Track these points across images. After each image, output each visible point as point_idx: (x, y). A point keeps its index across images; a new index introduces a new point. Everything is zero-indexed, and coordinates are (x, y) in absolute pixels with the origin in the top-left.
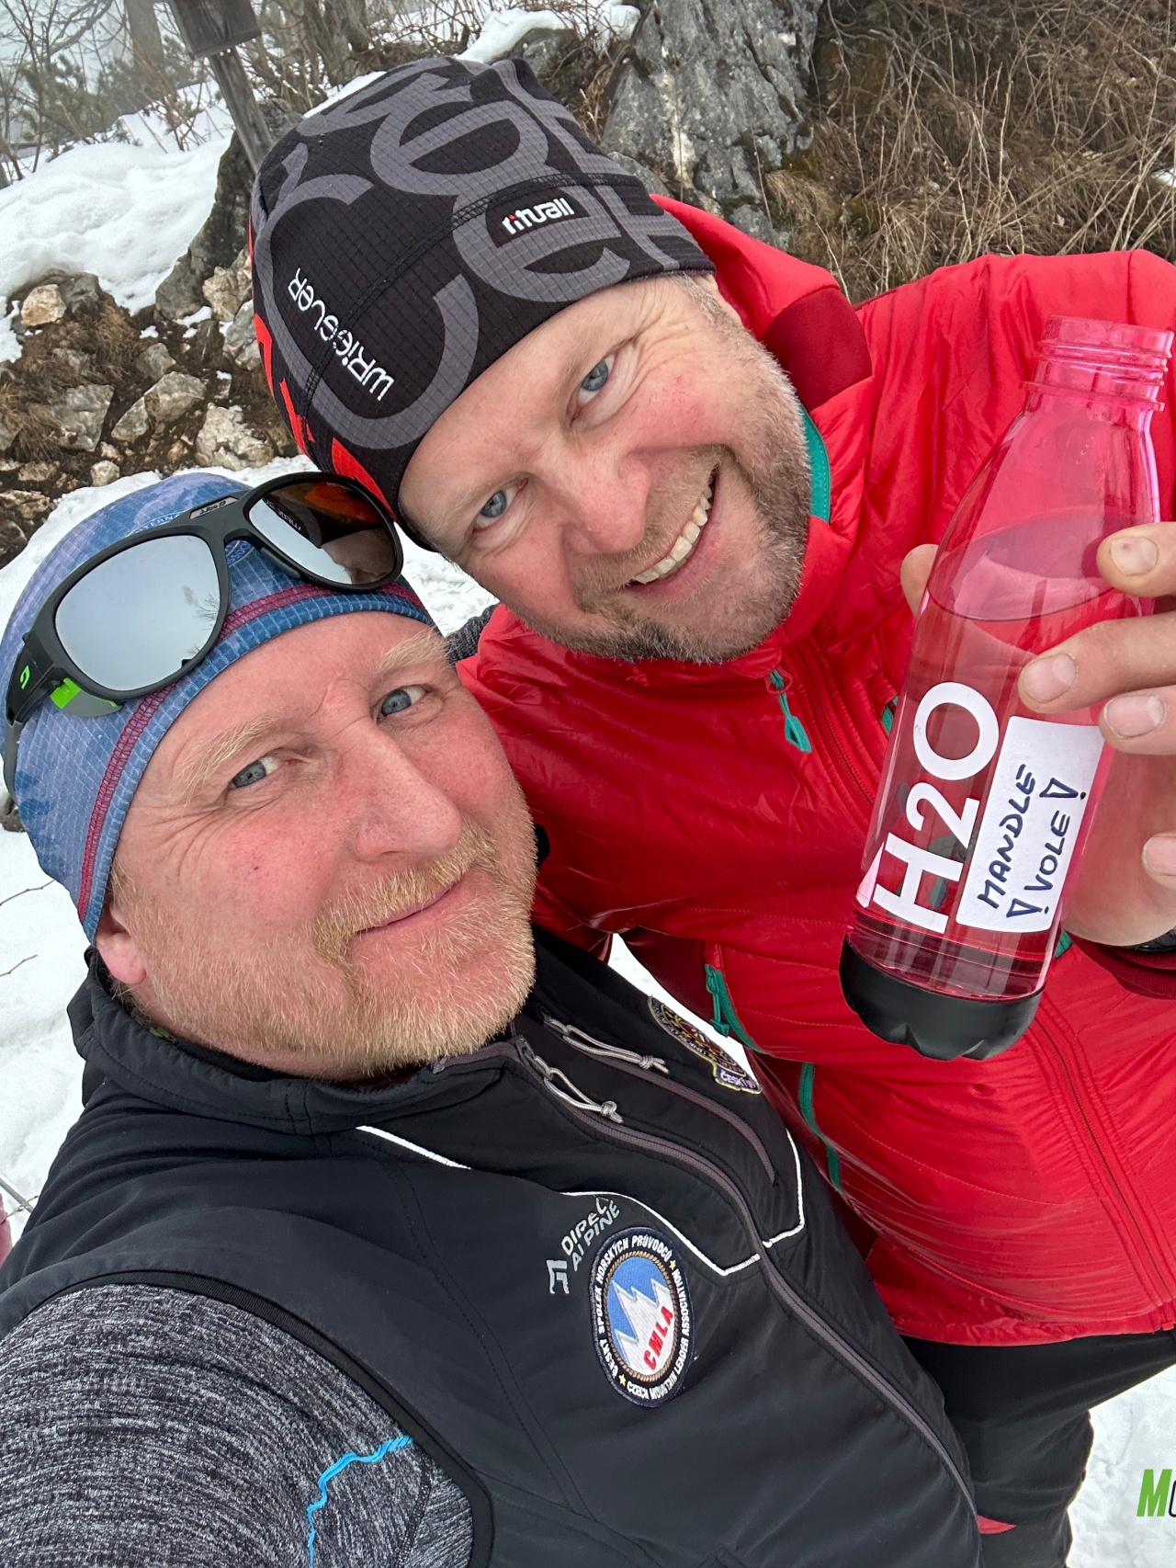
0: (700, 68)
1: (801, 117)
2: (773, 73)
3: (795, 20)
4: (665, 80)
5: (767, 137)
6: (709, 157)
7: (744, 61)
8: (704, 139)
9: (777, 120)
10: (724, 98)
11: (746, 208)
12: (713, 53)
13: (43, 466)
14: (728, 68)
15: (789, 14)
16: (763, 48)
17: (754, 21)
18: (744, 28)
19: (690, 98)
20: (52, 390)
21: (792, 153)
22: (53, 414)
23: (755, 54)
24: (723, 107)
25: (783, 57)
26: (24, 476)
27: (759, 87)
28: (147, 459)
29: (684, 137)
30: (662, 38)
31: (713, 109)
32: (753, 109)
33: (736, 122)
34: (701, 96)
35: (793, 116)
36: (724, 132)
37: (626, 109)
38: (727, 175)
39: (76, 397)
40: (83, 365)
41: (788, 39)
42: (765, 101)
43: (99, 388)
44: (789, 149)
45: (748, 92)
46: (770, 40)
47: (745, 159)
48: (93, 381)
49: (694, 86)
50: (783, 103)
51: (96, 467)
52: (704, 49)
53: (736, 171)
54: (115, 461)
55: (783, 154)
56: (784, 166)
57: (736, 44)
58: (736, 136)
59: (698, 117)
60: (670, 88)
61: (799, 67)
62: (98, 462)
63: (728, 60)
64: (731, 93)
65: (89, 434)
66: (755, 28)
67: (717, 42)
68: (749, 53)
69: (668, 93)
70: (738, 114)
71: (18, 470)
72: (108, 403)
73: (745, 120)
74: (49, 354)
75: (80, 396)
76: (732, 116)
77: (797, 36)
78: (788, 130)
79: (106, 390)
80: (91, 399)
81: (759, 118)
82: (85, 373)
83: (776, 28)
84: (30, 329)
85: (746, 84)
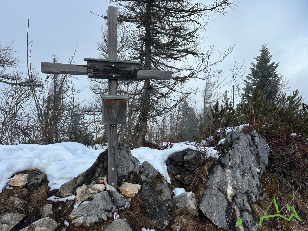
0: (238, 171)
1: (261, 191)
2: (256, 178)
3: (261, 166)
4: (228, 171)
5: (253, 194)
6: (237, 195)
7: (249, 173)
8: (236, 189)
9: (255, 190)
10: (243, 180)
11: (246, 213)
12: (242, 168)
14: (245, 173)
15: (259, 164)
16: (253, 171)
17: (251, 163)
18: (250, 164)
19: (234, 178)
21: (258, 200)
24: (243, 183)
25: (257, 174)
27: (251, 180)
29: (231, 187)
30: (230, 160)
31: (240, 182)
32: (250, 185)
33: (246, 188)
34: (237, 178)
35: (259, 190)
36: (242, 189)
37: (217, 175)
38: (242, 201)
39: (6, 217)
41: (258, 170)
42: (253, 184)
43: (19, 215)
46: (254, 169)
47: (247, 198)
48: (19, 211)
49: (236, 175)
50: (257, 186)
52: (240, 166)
53: (245, 201)
55: (256, 200)
56: (256, 203)
57: (248, 168)
58: (245, 191)
59: (235, 183)
60: (230, 173)
61: (259, 178)
63: (245, 171)
64: (245, 179)
66: (252, 165)
67: (243, 166)
68: (250, 171)
69: (229, 175)
72: (17, 223)
73: (247, 188)
74: (8, 198)
75: (9, 217)
76: (245, 186)
77: (260, 170)
78: (258, 193)
79: (21, 217)
80: (12, 219)
81: (251, 188)
82: (19, 207)
83: (256, 167)
84: (10, 186)
85: (249, 179)
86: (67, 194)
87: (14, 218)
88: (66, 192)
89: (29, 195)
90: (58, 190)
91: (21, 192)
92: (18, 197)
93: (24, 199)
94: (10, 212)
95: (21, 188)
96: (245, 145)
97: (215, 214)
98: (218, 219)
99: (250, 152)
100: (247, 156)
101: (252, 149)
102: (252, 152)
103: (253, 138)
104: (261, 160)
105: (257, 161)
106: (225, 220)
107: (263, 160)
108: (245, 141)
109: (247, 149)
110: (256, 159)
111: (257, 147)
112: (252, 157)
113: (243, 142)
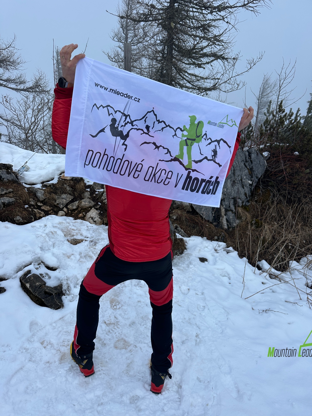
1: (248, 199)
2: (245, 187)
3: (253, 179)
5: (240, 200)
6: (225, 199)
7: (239, 183)
8: (225, 195)
9: (243, 197)
10: (232, 188)
11: (230, 212)
13: (48, 207)
14: (235, 183)
15: (252, 177)
16: (244, 182)
17: (244, 176)
18: (241, 176)
20: (59, 192)
21: (244, 205)
22: (57, 197)
23: (242, 183)
24: (232, 190)
25: (248, 185)
26: (43, 208)
27: (241, 189)
28: (73, 215)
31: (229, 190)
32: (238, 193)
33: (234, 194)
34: (227, 186)
35: (247, 197)
36: (230, 195)
38: (228, 204)
39: (64, 196)
40: (69, 190)
41: (250, 182)
42: (241, 192)
43: (70, 196)
44: (244, 204)
45: (238, 189)
46: (246, 181)
47: (234, 202)
48: (70, 194)
50: (245, 194)
51: (60, 212)
52: (231, 177)
53: (230, 204)
54: (65, 212)
55: (242, 204)
56: (242, 206)
57: (238, 179)
58: (233, 197)
61: (251, 189)
62: (61, 211)
63: (236, 181)
64: (234, 188)
65: (62, 204)
66: (243, 177)
67: (234, 177)
68: (241, 182)
70: (234, 192)
71: (42, 206)
72: (70, 200)
73: (236, 195)
74: (63, 185)
75: (65, 196)
76: (233, 193)
77: (252, 182)
78: (245, 200)
79: (72, 197)
80: (67, 198)
81: (239, 195)
82: (69, 192)
83: (248, 179)
84: (62, 179)
85: (238, 188)
86: (98, 188)
87: (68, 197)
88: (97, 187)
89: (75, 186)
90: (92, 185)
91: (69, 183)
92: (68, 185)
93: (72, 188)
94: (65, 194)
95: (69, 181)
96: (240, 160)
97: (203, 210)
98: (205, 213)
99: (244, 166)
100: (240, 169)
101: (247, 164)
102: (247, 167)
103: (250, 154)
104: (254, 174)
105: (250, 174)
106: (211, 214)
107: (256, 174)
108: (241, 157)
109: (242, 163)
110: (249, 173)
111: (252, 162)
112: (246, 171)
113: (239, 157)
